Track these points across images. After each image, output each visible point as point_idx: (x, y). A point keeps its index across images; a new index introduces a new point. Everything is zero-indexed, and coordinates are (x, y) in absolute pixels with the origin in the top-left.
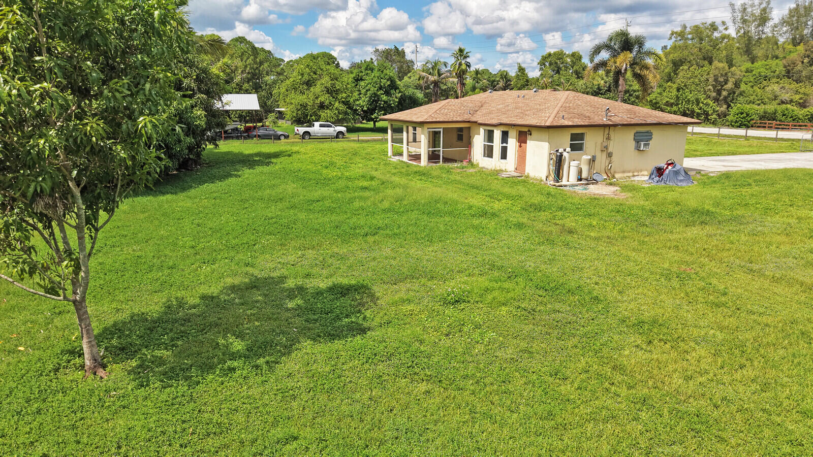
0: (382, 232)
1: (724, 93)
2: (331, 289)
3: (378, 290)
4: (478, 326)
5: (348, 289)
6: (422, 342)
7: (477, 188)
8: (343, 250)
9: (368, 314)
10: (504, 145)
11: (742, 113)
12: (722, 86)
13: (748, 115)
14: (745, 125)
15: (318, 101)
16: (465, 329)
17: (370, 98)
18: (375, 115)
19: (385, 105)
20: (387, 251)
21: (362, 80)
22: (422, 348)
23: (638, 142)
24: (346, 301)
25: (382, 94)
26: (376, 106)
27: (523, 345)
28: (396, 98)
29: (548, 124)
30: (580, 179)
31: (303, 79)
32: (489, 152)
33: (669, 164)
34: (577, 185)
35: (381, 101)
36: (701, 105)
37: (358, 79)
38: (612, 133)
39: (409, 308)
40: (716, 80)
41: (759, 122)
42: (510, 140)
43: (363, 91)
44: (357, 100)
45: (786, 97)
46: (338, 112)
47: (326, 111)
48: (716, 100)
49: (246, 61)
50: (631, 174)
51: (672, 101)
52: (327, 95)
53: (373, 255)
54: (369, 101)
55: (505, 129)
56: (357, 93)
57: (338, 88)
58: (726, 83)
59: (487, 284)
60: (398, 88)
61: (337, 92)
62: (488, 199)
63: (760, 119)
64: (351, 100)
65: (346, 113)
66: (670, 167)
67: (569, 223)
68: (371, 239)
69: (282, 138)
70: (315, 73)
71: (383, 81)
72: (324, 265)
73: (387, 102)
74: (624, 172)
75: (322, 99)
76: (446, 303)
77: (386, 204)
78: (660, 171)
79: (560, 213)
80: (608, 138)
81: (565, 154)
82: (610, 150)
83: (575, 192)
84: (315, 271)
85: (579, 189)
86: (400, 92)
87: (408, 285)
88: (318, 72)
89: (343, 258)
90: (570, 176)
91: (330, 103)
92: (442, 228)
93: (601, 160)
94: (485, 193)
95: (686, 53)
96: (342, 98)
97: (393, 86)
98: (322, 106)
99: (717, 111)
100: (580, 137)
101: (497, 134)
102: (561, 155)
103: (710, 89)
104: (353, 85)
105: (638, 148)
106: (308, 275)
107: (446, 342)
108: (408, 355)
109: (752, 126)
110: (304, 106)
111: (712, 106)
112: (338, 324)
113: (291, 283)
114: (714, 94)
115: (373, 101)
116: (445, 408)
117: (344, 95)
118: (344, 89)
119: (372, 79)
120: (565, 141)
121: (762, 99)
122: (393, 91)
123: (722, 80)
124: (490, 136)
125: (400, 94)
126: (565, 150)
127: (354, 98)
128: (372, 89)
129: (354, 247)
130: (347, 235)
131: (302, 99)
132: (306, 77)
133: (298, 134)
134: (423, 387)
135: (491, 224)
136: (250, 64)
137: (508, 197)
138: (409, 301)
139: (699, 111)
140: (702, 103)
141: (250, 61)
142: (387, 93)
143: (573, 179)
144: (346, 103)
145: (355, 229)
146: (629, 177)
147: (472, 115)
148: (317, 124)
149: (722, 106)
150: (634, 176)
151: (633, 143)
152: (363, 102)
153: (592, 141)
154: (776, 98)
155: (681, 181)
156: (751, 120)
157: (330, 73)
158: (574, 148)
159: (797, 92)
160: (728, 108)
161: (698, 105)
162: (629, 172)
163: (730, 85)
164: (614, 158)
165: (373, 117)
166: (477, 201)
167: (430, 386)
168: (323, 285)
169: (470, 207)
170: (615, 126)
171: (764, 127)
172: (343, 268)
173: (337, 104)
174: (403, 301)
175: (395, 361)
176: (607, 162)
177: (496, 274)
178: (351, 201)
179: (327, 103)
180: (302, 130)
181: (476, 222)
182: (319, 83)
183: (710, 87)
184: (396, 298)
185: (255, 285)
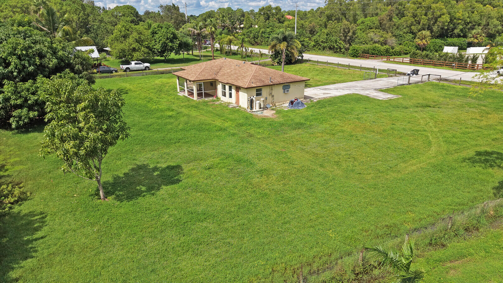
0: (181, 141)
1: (348, 38)
2: (168, 167)
3: (183, 166)
4: (215, 176)
5: (173, 167)
6: (199, 182)
7: (219, 116)
8: (168, 151)
9: (181, 176)
10: (230, 92)
11: (354, 50)
12: (347, 34)
13: (357, 51)
14: (356, 56)
15: (131, 47)
16: (212, 177)
17: (162, 45)
18: (166, 54)
19: (171, 48)
20: (184, 150)
21: (156, 33)
22: (199, 184)
23: (284, 89)
24: (173, 171)
25: (168, 42)
26: (166, 49)
27: (227, 180)
28: (177, 44)
29: (246, 87)
30: (260, 108)
31: (122, 34)
32: (224, 95)
33: (296, 100)
34: (259, 111)
35: (168, 46)
36: (338, 44)
37: (153, 32)
38: (273, 88)
39: (194, 172)
40: (344, 31)
41: (362, 54)
42: (232, 90)
43: (158, 40)
44: (155, 45)
45: (376, 39)
46: (144, 53)
47: (137, 53)
48: (344, 41)
49: (79, 15)
50: (282, 103)
51: (324, 41)
52: (136, 44)
53: (180, 152)
54: (161, 46)
55: (230, 85)
56: (154, 41)
57: (143, 39)
58: (349, 33)
59: (219, 161)
60: (178, 38)
61: (142, 41)
62: (223, 121)
63: (362, 53)
64: (151, 46)
65: (149, 53)
66: (296, 101)
67: (252, 131)
68: (177, 145)
69: (114, 72)
70: (128, 30)
71: (169, 35)
72: (162, 157)
73: (172, 46)
74: (279, 102)
75: (134, 46)
76: (206, 169)
77: (181, 127)
78: (292, 103)
79: (249, 127)
80: (272, 89)
81: (254, 99)
82: (273, 94)
83: (257, 115)
84: (159, 160)
85: (259, 114)
86: (179, 40)
87: (193, 164)
88: (130, 30)
89: (168, 154)
90: (256, 108)
91: (139, 48)
92: (205, 137)
93: (270, 99)
94: (222, 118)
95: (333, 11)
96: (145, 44)
97: (175, 37)
98: (134, 50)
99: (345, 47)
100: (260, 90)
101: (227, 87)
102: (252, 99)
103: (341, 36)
104: (151, 36)
105: (284, 92)
106: (158, 163)
107: (206, 181)
108: (195, 186)
109: (359, 57)
110: (123, 51)
111: (343, 44)
112: (172, 179)
113: (152, 166)
114: (343, 38)
115: (164, 46)
116: (205, 198)
117: (147, 43)
118: (146, 39)
119: (162, 34)
120: (254, 92)
121: (365, 41)
122: (175, 40)
123: (347, 31)
124: (224, 88)
125: (179, 42)
126: (253, 97)
127: (152, 44)
128: (163, 39)
129: (172, 149)
130: (168, 143)
131: (121, 46)
132: (123, 33)
133: (123, 69)
134: (199, 194)
135: (223, 134)
136: (82, 17)
137: (231, 120)
138: (194, 169)
139: (337, 47)
140: (338, 42)
141: (81, 14)
142: (172, 41)
143: (258, 109)
144: (148, 47)
145: (170, 140)
146: (281, 104)
147: (216, 75)
148: (133, 63)
149: (347, 45)
150: (283, 104)
151: (282, 91)
152: (158, 47)
153: (265, 92)
154: (372, 39)
155: (300, 106)
156: (358, 53)
157: (137, 31)
158: (257, 95)
159: (382, 37)
160: (350, 45)
161: (336, 43)
162: (281, 102)
163: (350, 34)
164: (275, 97)
165: (164, 55)
166: (218, 123)
167: (201, 194)
168: (164, 166)
169: (216, 126)
170: (275, 84)
171: (364, 57)
172: (170, 158)
173: (143, 49)
174: (192, 169)
175: (191, 188)
176: (272, 99)
177: (222, 156)
178: (166, 124)
179: (137, 48)
180: (125, 67)
181: (218, 134)
182: (131, 36)
183: (342, 34)
184: (190, 169)
185: (140, 168)
